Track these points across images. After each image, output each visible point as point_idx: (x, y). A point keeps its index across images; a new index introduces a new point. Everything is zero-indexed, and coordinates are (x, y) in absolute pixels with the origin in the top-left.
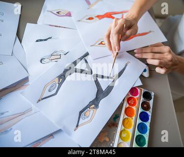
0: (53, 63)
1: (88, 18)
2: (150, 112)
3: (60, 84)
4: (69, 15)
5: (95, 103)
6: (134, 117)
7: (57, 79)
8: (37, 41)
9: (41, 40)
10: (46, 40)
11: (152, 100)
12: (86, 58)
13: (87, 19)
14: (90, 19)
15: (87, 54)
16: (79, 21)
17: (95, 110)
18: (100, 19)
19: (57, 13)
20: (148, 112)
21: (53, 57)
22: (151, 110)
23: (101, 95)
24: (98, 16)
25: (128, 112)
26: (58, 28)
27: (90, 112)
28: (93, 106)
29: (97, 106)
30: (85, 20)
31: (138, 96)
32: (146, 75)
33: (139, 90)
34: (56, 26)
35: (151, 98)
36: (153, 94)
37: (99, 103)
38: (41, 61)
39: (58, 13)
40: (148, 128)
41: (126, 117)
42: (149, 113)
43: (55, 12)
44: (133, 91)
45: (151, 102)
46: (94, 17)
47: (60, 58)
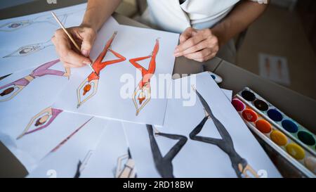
1: (82, 91)
2: (270, 106)
6: (272, 127)
12: (155, 131)
13: (84, 94)
14: (87, 89)
16: (79, 105)
17: (247, 167)
18: (98, 78)
19: (36, 125)
22: (268, 104)
26: (68, 141)
30: (83, 98)
31: (245, 106)
32: (219, 79)
34: (62, 143)
35: (253, 94)
36: (248, 89)
37: (238, 155)
39: (38, 123)
40: (290, 119)
41: (269, 134)
43: (33, 127)
46: (87, 84)
47: (132, 169)
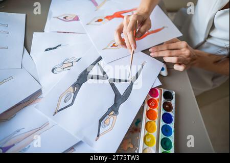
0: (66, 72)
1: (97, 20)
2: (172, 112)
3: (75, 93)
4: (77, 19)
5: (114, 109)
6: (157, 120)
7: (72, 88)
8: (46, 50)
9: (50, 49)
10: (55, 48)
11: (174, 100)
12: (99, 62)
13: (96, 22)
14: (99, 20)
15: (100, 59)
16: (88, 24)
17: (115, 116)
18: (110, 20)
20: (170, 113)
21: (65, 66)
22: (174, 110)
23: (119, 100)
24: (107, 17)
25: (150, 115)
26: (67, 34)
27: (110, 119)
28: (113, 112)
29: (116, 112)
30: (93, 22)
31: (158, 97)
32: (164, 73)
33: (159, 91)
34: (64, 32)
35: (173, 98)
36: (174, 93)
38: (53, 71)
39: (65, 18)
40: (173, 129)
41: (148, 120)
42: (172, 114)
43: (62, 18)
44: (153, 92)
45: (173, 102)
46: (103, 18)
47: (72, 66)
